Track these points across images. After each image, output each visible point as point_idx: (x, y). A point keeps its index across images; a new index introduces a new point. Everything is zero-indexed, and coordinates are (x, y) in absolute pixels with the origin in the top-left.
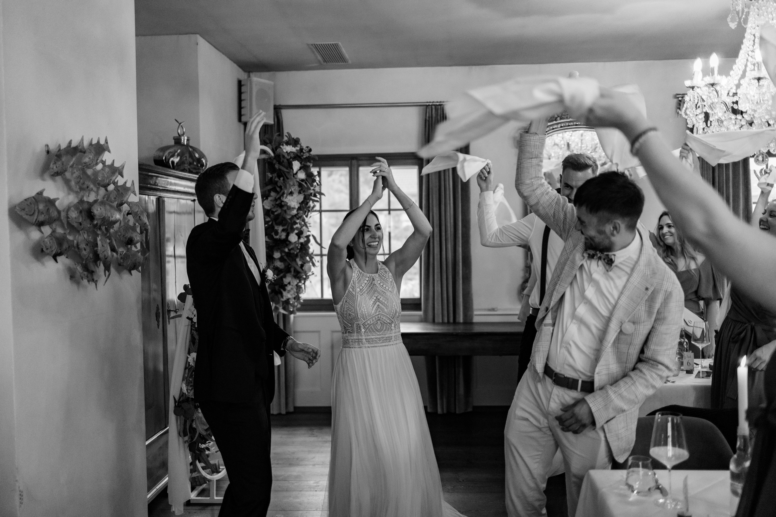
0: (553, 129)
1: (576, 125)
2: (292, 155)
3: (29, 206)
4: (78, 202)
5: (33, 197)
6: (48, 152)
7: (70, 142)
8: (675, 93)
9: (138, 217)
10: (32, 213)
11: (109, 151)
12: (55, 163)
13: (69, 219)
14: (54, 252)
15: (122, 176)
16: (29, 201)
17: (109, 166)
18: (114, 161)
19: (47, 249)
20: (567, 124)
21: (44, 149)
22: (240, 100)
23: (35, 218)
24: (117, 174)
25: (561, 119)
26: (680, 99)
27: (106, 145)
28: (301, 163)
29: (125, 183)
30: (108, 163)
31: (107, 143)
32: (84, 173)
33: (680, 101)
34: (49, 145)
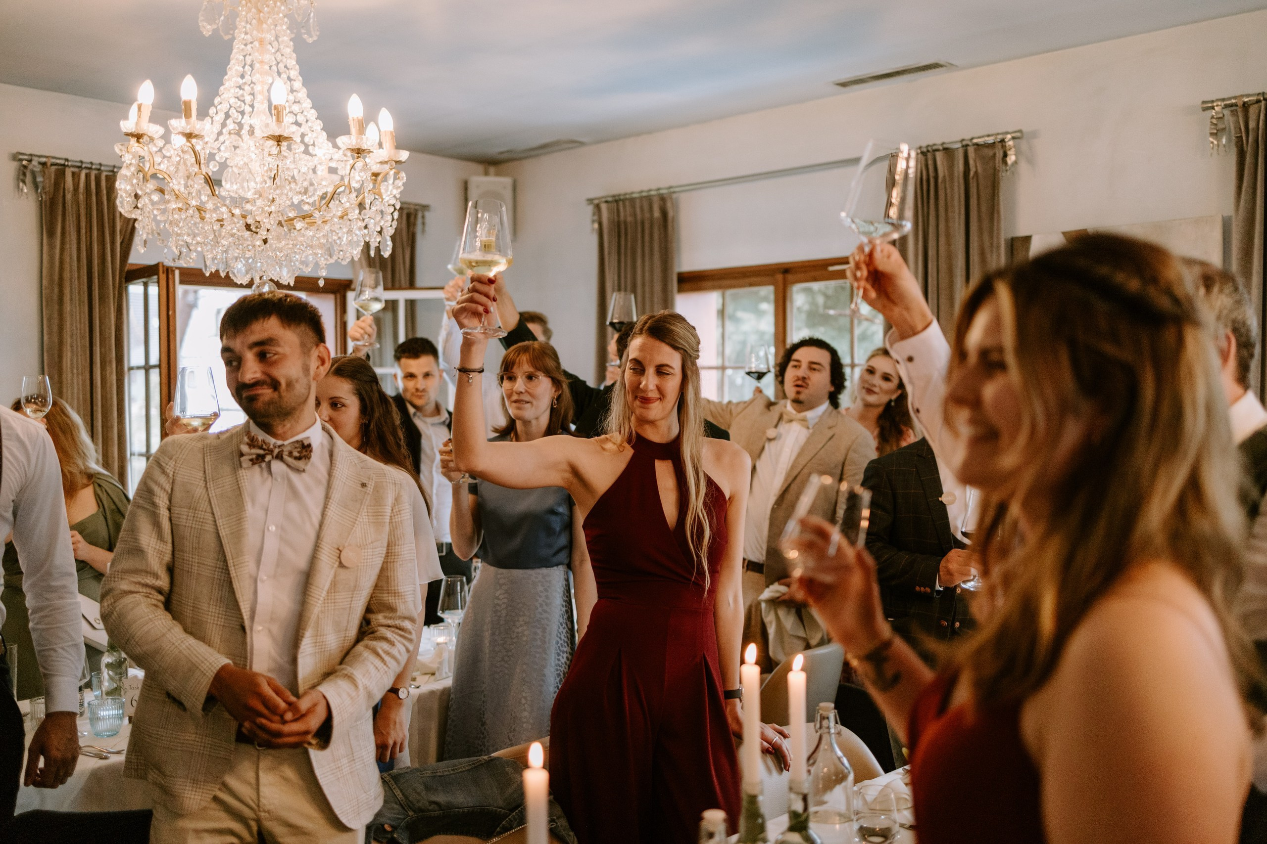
8: (14, 151)
26: (24, 163)
33: (25, 167)
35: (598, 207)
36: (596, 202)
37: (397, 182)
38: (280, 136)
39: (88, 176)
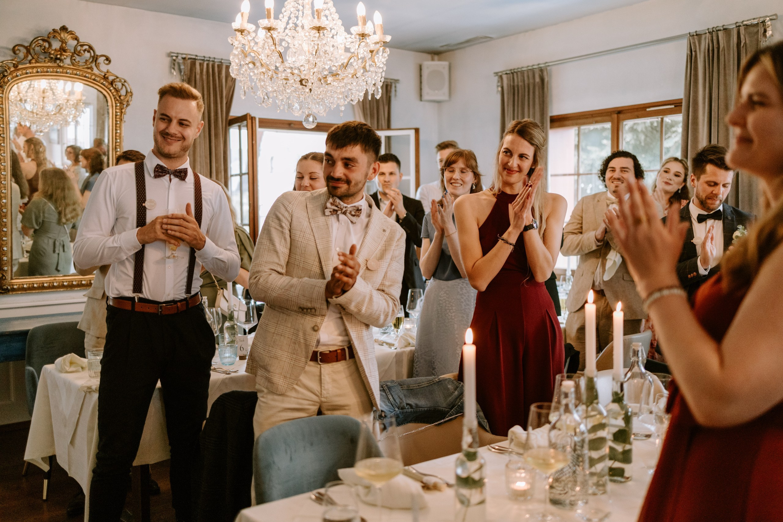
0: (27, 73)
1: (57, 72)
8: (169, 51)
20: (45, 70)
25: (37, 62)
26: (174, 58)
33: (174, 60)
35: (501, 77)
36: (500, 74)
37: (384, 54)
38: (319, 27)
39: (208, 65)
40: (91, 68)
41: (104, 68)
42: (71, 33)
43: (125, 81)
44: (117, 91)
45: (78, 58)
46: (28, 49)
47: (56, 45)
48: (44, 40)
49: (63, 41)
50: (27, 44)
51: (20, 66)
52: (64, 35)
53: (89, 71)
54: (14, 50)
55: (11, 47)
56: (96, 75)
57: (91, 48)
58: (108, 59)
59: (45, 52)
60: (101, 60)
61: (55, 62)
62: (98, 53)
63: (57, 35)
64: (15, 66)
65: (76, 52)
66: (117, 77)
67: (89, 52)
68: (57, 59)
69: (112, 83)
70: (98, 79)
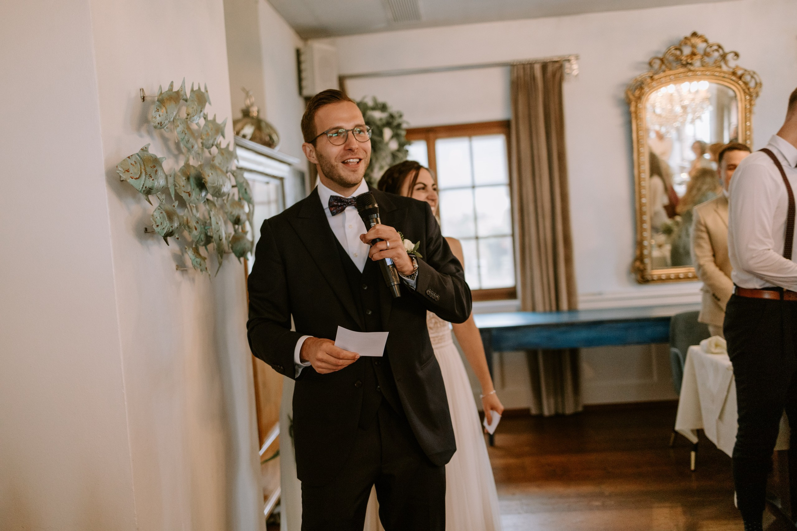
1: (688, 76)
2: (384, 121)
3: (133, 165)
4: (184, 166)
5: (138, 154)
6: (144, 99)
7: (172, 85)
9: (243, 190)
10: (138, 177)
11: (210, 103)
12: (158, 110)
13: (176, 188)
14: (165, 231)
15: (224, 137)
16: (134, 159)
17: (210, 121)
18: (215, 115)
19: (158, 226)
20: (677, 76)
21: (140, 95)
22: (300, 71)
23: (142, 183)
24: (220, 134)
25: (670, 70)
27: (206, 94)
28: (393, 131)
29: (228, 145)
30: (210, 118)
31: (207, 91)
32: (189, 128)
34: (144, 90)
40: (720, 67)
41: (732, 63)
42: (701, 37)
43: (754, 73)
44: (746, 84)
45: (706, 59)
46: (662, 60)
47: (687, 51)
48: (676, 49)
49: (693, 46)
50: (660, 56)
51: (656, 77)
52: (694, 40)
53: (718, 69)
54: (650, 64)
55: (647, 60)
56: (724, 72)
57: (720, 47)
58: (737, 55)
59: (678, 59)
60: (730, 57)
61: (686, 67)
62: (727, 50)
63: (688, 42)
64: (651, 77)
65: (706, 54)
66: (746, 71)
67: (717, 50)
68: (688, 63)
69: (740, 78)
70: (726, 76)
